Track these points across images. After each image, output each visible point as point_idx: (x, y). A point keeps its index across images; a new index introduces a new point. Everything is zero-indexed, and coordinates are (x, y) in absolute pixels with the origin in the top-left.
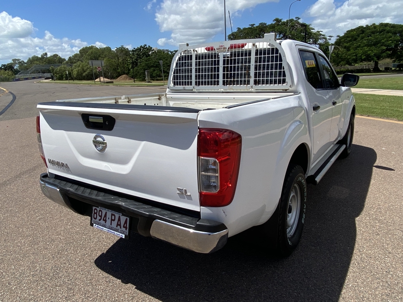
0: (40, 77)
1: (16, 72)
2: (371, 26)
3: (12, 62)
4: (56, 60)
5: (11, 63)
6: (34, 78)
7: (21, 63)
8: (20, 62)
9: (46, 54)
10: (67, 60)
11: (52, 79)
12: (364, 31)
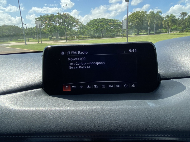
2: (99, 19)
12: (96, 21)
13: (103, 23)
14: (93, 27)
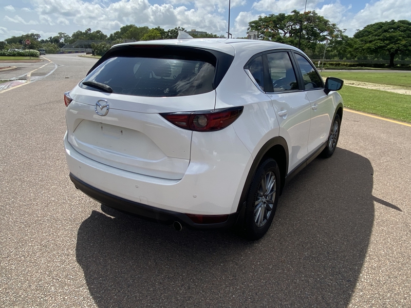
0: (83, 52)
1: (62, 45)
2: (390, 22)
3: (59, 35)
4: (99, 36)
6: (77, 52)
7: (66, 38)
8: (66, 36)
9: (89, 30)
10: (109, 37)
11: (93, 54)
12: (382, 27)
13: (398, 33)
14: (370, 42)
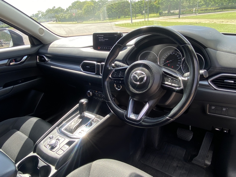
0: (51, 21)
4: (60, 10)
5: (37, 13)
8: (42, 13)
10: (66, 10)
11: (57, 22)
